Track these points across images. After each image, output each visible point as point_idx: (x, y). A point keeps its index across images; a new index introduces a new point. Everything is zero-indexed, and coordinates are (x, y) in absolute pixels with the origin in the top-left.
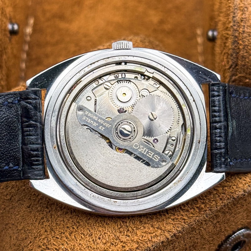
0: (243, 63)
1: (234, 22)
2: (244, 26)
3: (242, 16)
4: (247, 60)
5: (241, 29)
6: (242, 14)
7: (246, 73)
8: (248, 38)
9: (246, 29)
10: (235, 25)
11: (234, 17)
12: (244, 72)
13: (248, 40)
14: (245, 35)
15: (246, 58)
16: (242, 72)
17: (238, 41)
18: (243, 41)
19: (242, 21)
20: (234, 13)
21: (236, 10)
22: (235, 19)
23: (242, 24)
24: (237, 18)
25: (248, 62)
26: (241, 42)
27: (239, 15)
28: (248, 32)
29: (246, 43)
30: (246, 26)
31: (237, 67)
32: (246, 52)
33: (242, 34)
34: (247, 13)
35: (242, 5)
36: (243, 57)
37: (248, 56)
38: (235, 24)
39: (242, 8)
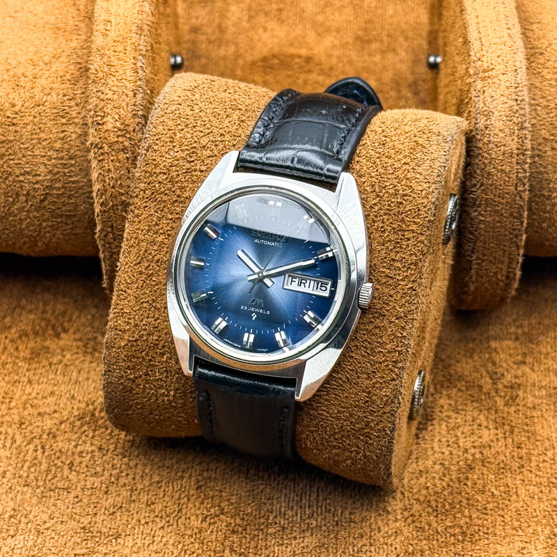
0: (490, 182)
1: (477, 129)
2: (490, 134)
3: (487, 123)
4: (495, 178)
5: (486, 139)
6: (487, 120)
7: (495, 195)
8: (495, 150)
9: (492, 138)
10: (477, 134)
11: (476, 124)
12: (492, 193)
13: (496, 152)
14: (491, 146)
15: (493, 175)
16: (490, 194)
17: (483, 154)
18: (489, 154)
19: (487, 128)
20: (476, 119)
21: (479, 115)
22: (477, 126)
23: (487, 132)
24: (480, 124)
25: (496, 181)
26: (486, 155)
27: (483, 121)
28: (494, 142)
29: (493, 156)
30: (492, 135)
31: (483, 188)
32: (494, 168)
33: (487, 144)
34: (493, 118)
35: (487, 108)
36: (489, 174)
37: (495, 172)
38: (478, 132)
39: (486, 113)
